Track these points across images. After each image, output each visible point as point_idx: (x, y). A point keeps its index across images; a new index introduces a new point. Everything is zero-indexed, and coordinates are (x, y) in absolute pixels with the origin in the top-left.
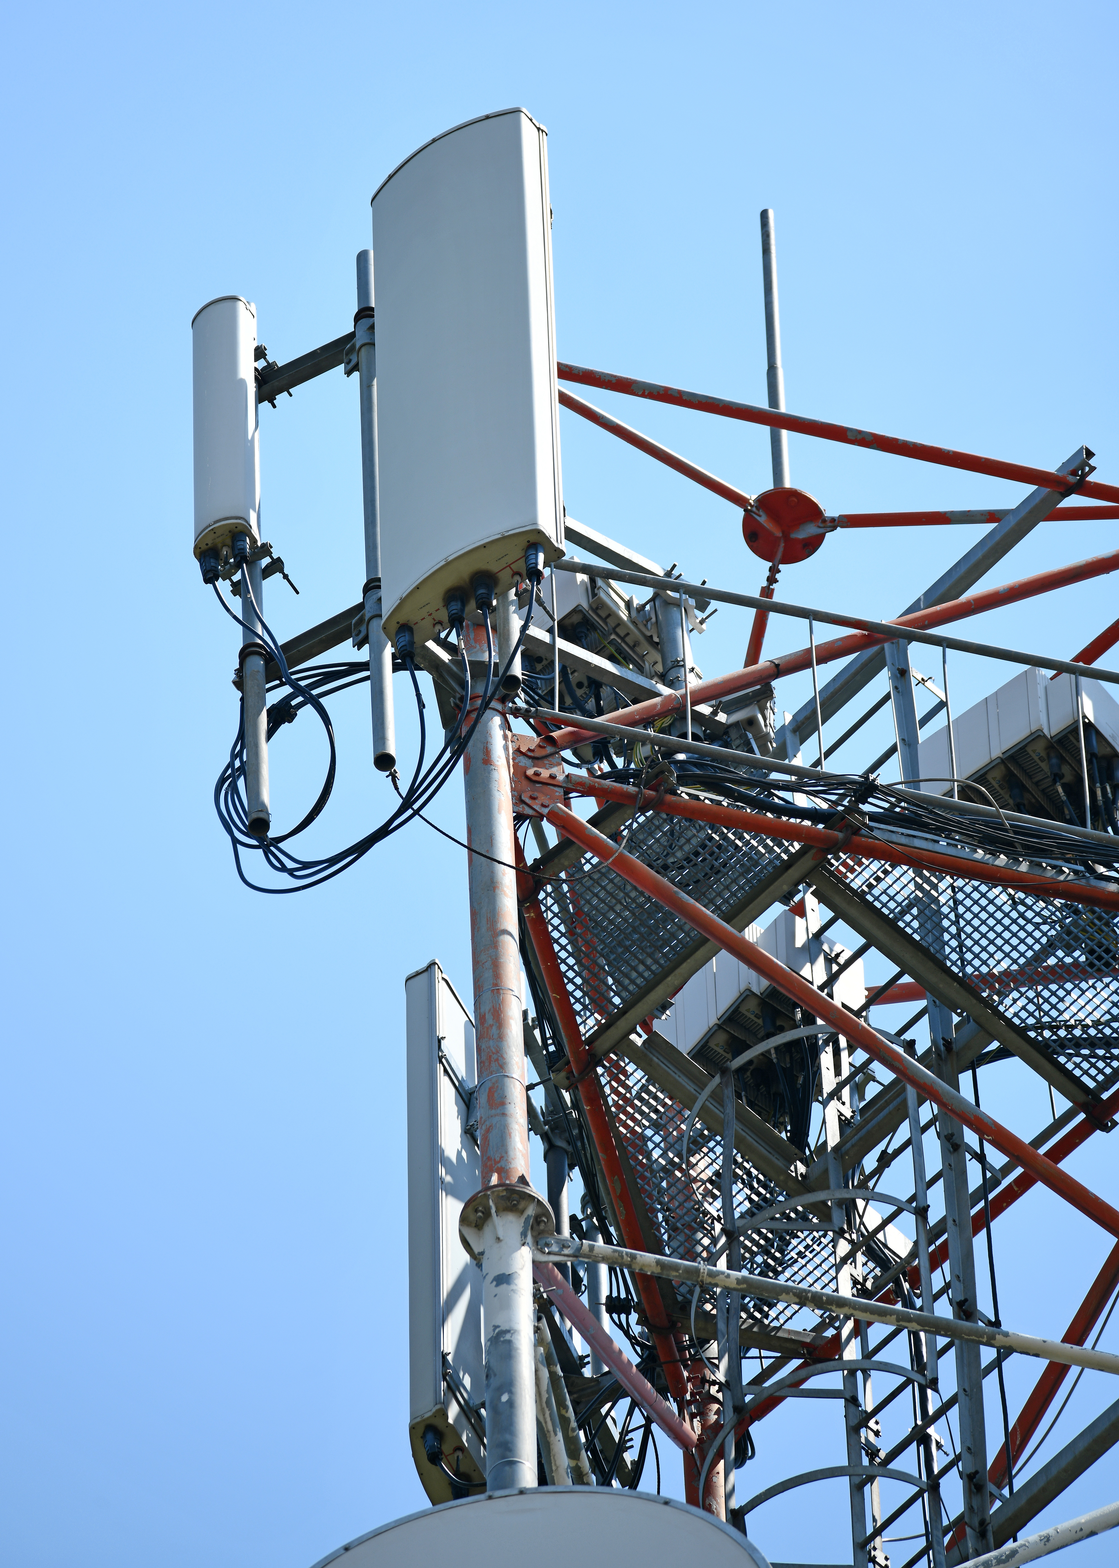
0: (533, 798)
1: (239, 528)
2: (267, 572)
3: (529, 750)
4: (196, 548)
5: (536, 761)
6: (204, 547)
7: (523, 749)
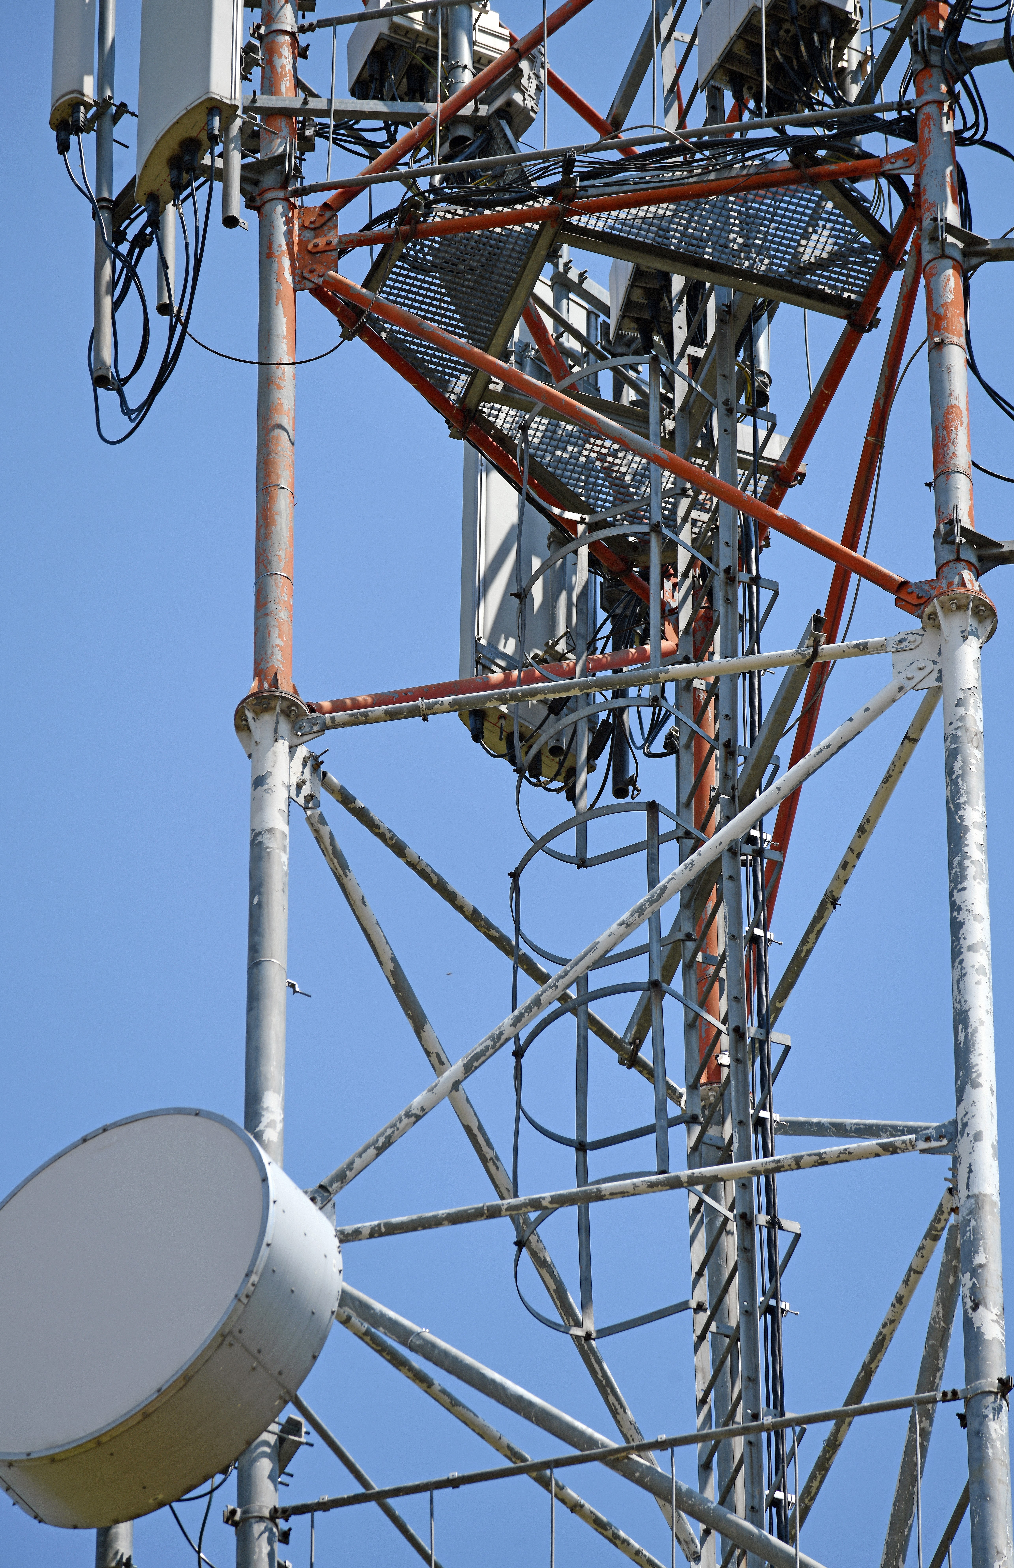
0: (312, 272)
1: (74, 101)
2: (116, 119)
4: (51, 124)
5: (317, 231)
6: (56, 122)
7: (306, 225)
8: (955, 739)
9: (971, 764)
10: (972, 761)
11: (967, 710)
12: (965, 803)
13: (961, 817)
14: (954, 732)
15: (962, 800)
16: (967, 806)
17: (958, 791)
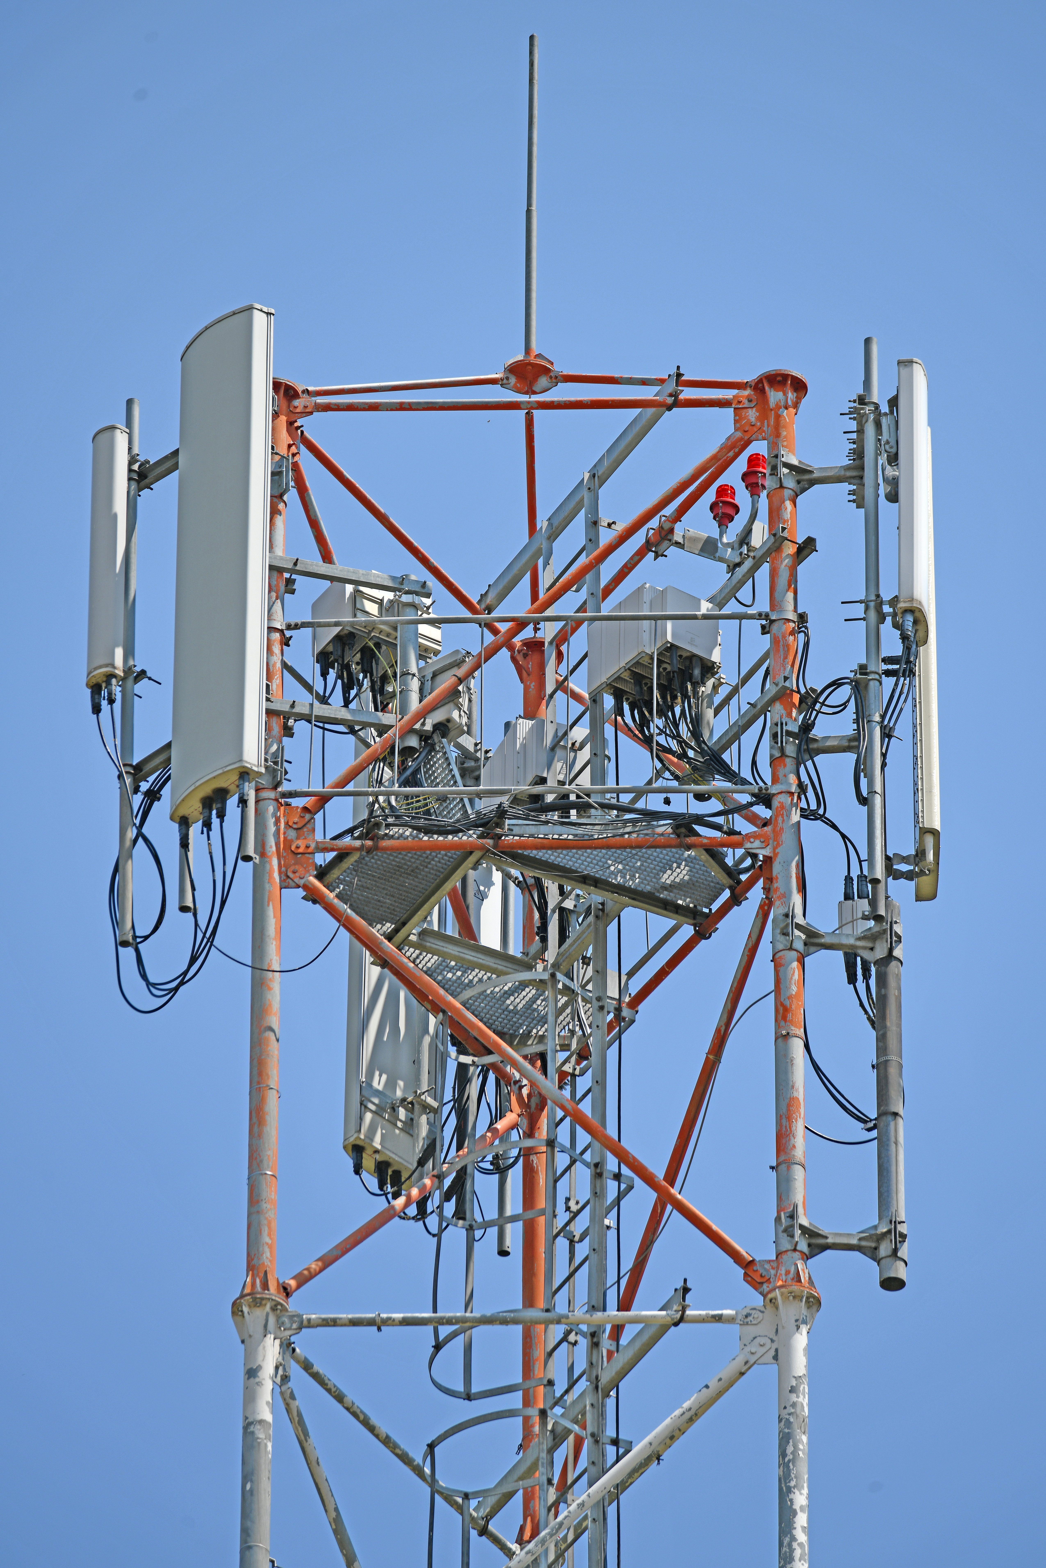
0: (294, 872)
1: (109, 673)
2: (136, 682)
3: (294, 823)
5: (299, 831)
6: (92, 684)
7: (290, 824)
8: (788, 1424)
9: (800, 1450)
10: (801, 1447)
11: (798, 1397)
12: (795, 1487)
13: (791, 1500)
14: (787, 1417)
15: (792, 1484)
16: (796, 1491)
17: (790, 1475)
